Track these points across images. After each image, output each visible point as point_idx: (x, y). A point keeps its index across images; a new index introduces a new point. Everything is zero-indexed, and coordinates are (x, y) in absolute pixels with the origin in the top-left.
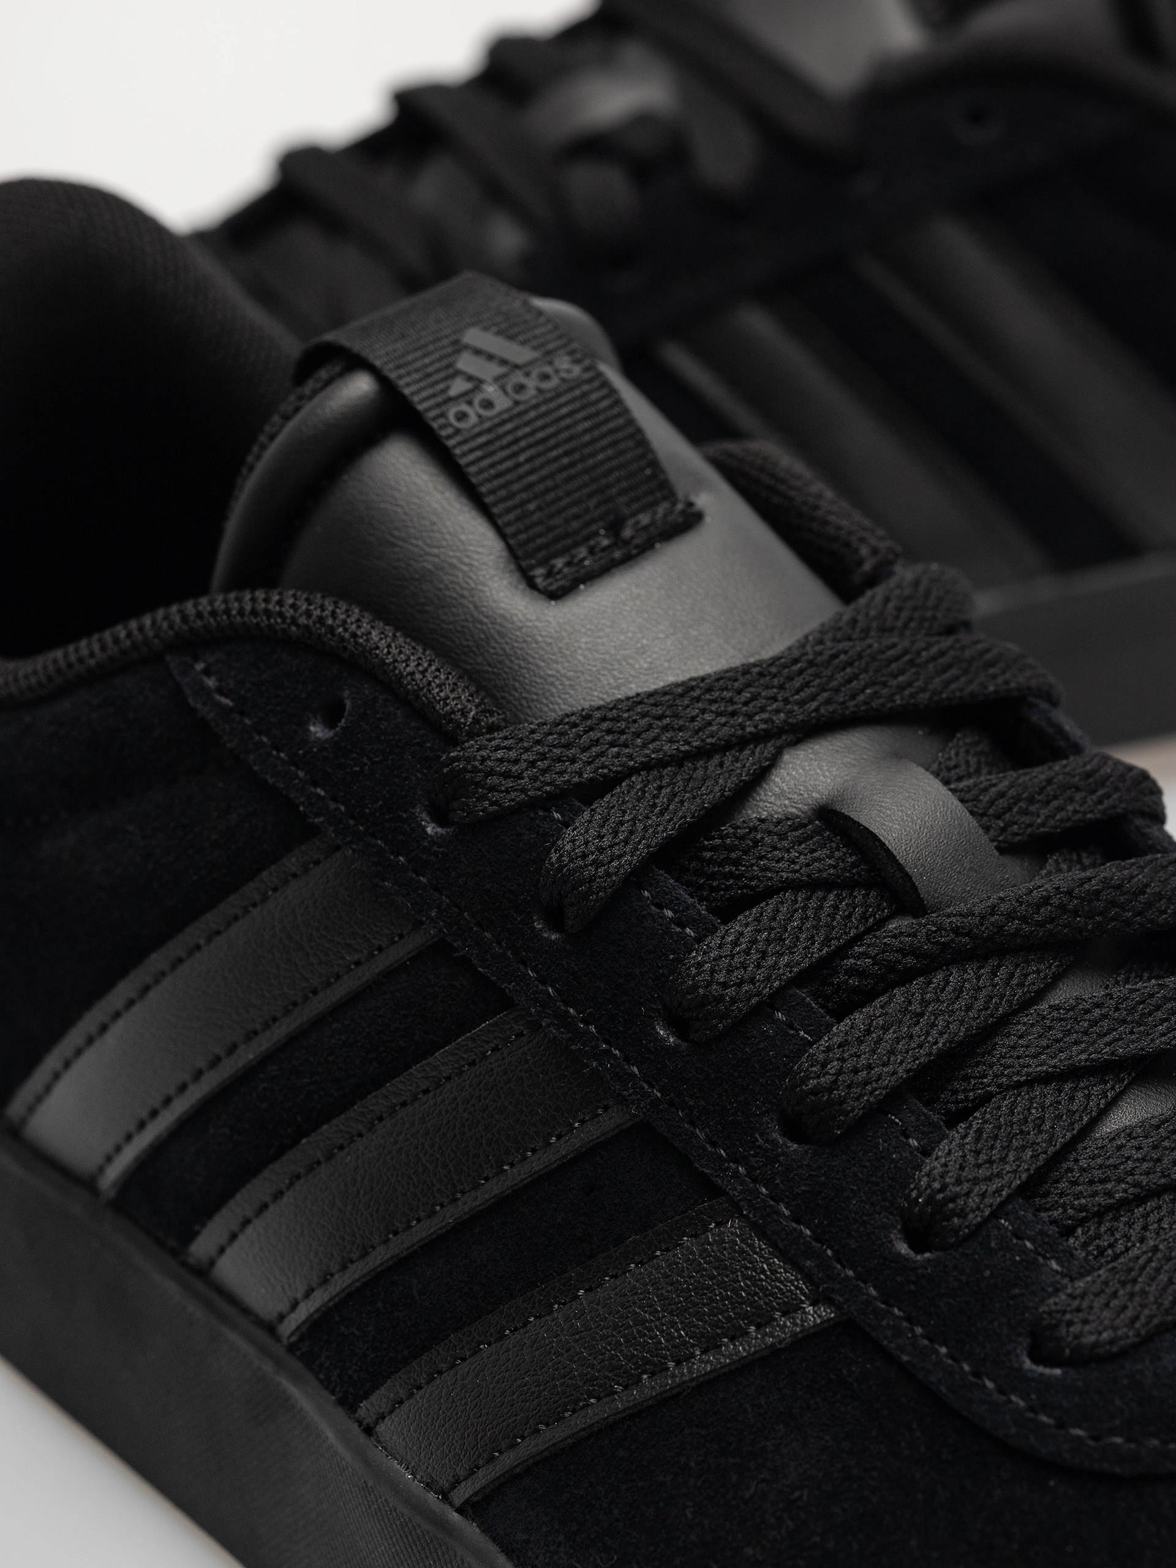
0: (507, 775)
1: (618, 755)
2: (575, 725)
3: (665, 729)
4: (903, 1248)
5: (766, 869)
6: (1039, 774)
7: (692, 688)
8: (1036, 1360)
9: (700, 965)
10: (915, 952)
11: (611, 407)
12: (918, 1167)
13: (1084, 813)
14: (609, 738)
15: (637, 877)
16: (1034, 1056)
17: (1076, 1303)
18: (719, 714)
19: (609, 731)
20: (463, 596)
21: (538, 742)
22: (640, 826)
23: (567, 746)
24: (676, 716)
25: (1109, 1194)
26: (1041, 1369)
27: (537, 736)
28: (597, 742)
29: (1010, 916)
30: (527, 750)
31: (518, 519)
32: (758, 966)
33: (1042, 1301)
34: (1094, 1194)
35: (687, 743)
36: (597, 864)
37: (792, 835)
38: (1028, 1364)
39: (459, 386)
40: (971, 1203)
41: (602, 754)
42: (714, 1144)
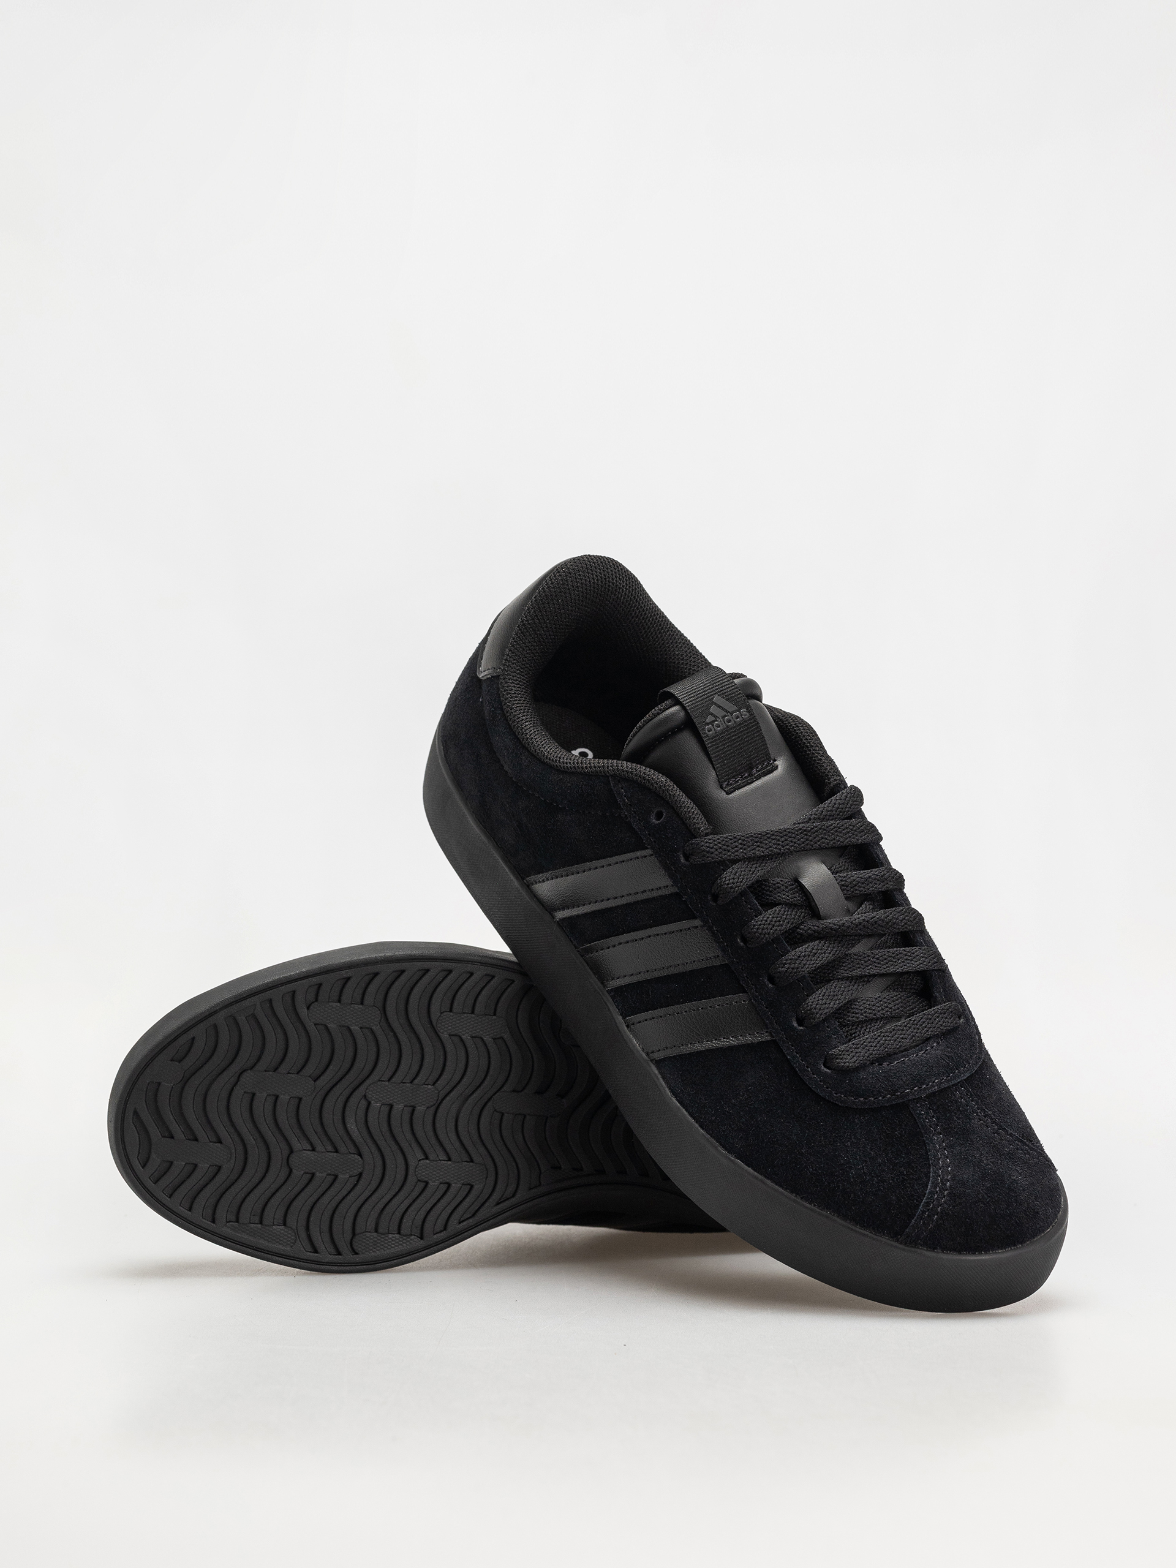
0: (708, 852)
1: (742, 852)
2: (731, 840)
3: (758, 846)
4: (795, 1025)
5: (779, 896)
6: (867, 873)
7: (768, 833)
8: (825, 1067)
9: (754, 926)
10: (819, 933)
11: (756, 729)
12: (805, 1001)
13: (879, 888)
14: (740, 846)
15: (743, 893)
16: (846, 971)
17: (840, 1053)
18: (774, 844)
19: (741, 844)
20: (700, 788)
21: (719, 843)
22: (745, 877)
23: (728, 846)
24: (761, 842)
25: (858, 1018)
26: (825, 1069)
27: (719, 841)
28: (736, 847)
29: (849, 927)
30: (716, 845)
31: (721, 766)
32: (771, 929)
33: (831, 1050)
34: (853, 1017)
35: (763, 852)
36: (731, 888)
37: (790, 888)
38: (823, 1067)
39: (710, 719)
40: (818, 1016)
41: (737, 851)
42: (748, 978)
